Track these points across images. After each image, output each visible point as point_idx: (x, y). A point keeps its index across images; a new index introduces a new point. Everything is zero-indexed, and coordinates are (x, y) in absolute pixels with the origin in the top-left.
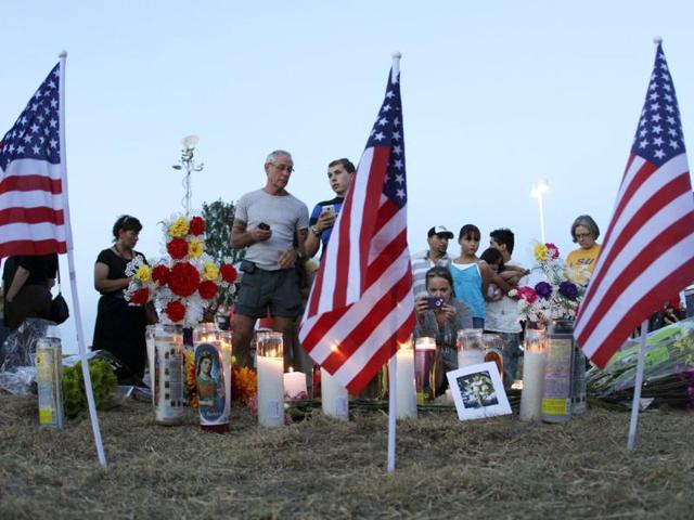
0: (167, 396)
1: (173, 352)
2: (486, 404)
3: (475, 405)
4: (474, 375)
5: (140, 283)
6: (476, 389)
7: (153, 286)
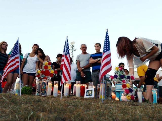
0: (37, 91)
1: (39, 84)
2: (90, 95)
3: (88, 95)
4: (90, 90)
5: (38, 73)
6: (89, 93)
7: (41, 74)
